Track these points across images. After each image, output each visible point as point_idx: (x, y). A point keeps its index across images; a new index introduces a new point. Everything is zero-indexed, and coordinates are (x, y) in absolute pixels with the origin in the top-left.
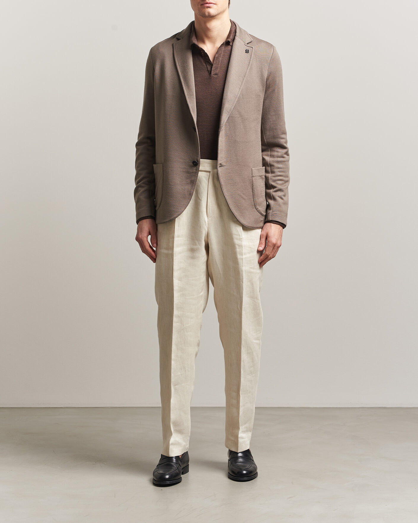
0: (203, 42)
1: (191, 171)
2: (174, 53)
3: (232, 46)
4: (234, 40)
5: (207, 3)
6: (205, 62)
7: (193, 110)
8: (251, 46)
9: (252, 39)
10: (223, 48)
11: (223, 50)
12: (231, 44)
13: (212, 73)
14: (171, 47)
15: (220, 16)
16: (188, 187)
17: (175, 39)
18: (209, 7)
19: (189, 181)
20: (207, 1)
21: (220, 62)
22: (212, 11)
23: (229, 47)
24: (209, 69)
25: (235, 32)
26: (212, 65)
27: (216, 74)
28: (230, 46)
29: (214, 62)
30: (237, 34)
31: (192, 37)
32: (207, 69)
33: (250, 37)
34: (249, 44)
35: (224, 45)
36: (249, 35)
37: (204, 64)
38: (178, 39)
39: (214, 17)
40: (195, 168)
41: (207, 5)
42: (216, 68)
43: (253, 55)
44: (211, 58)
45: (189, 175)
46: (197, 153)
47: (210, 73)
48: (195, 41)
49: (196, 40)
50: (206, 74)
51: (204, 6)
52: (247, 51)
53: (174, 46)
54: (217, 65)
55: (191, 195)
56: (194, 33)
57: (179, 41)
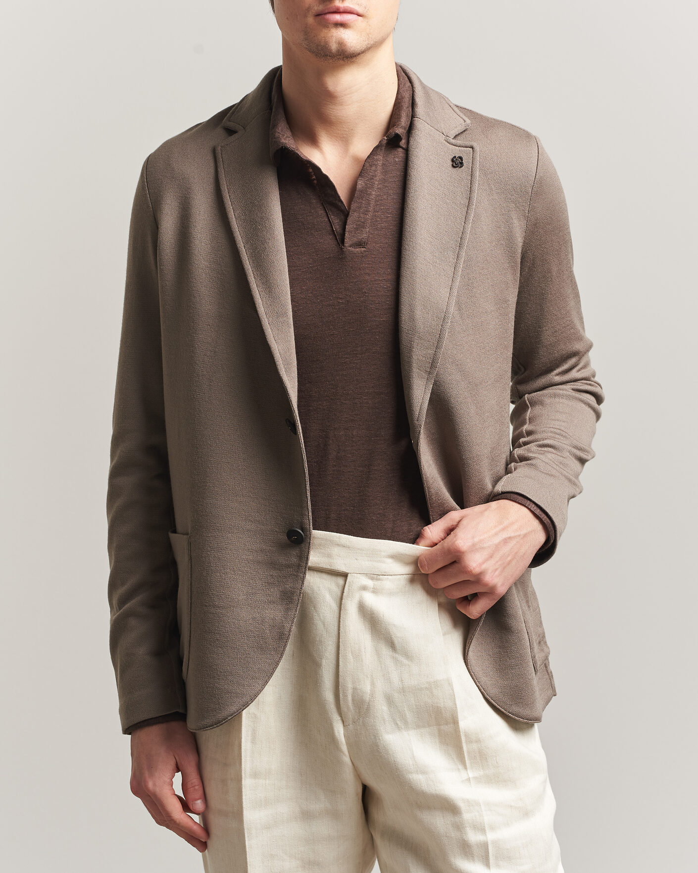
0: (313, 140)
1: (282, 560)
2: (220, 177)
3: (407, 151)
4: (410, 129)
5: (337, 11)
6: (322, 204)
7: (287, 364)
8: (468, 143)
9: (468, 121)
10: (380, 157)
11: (380, 163)
12: (403, 143)
13: (348, 241)
14: (210, 157)
15: (368, 56)
16: (274, 613)
17: (219, 131)
18: (343, 25)
19: (275, 592)
20: (338, 4)
21: (373, 203)
22: (351, 38)
23: (400, 152)
24: (337, 227)
25: (413, 104)
26: (346, 215)
27: (360, 244)
28: (400, 150)
29: (354, 206)
30: (420, 110)
31: (275, 126)
32: (329, 228)
33: (461, 115)
34: (459, 137)
35: (383, 148)
36: (456, 109)
37: (321, 212)
38: (230, 132)
39: (354, 59)
40: (295, 552)
41: (337, 17)
42: (360, 226)
43: (477, 173)
44: (342, 191)
45: (274, 573)
46: (302, 505)
47: (341, 240)
48: (287, 140)
49: (289, 133)
50: (328, 242)
51: (327, 20)
52: (457, 162)
53: (219, 156)
54: (362, 215)
55: (282, 637)
56: (281, 111)
57: (236, 136)
